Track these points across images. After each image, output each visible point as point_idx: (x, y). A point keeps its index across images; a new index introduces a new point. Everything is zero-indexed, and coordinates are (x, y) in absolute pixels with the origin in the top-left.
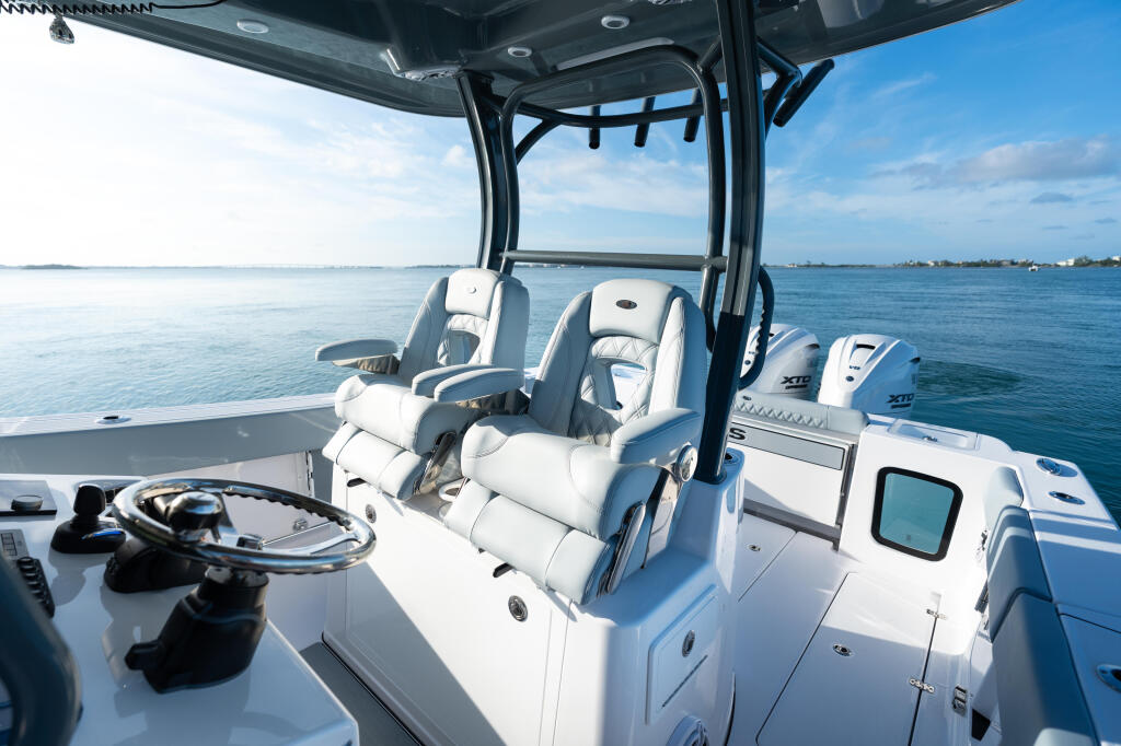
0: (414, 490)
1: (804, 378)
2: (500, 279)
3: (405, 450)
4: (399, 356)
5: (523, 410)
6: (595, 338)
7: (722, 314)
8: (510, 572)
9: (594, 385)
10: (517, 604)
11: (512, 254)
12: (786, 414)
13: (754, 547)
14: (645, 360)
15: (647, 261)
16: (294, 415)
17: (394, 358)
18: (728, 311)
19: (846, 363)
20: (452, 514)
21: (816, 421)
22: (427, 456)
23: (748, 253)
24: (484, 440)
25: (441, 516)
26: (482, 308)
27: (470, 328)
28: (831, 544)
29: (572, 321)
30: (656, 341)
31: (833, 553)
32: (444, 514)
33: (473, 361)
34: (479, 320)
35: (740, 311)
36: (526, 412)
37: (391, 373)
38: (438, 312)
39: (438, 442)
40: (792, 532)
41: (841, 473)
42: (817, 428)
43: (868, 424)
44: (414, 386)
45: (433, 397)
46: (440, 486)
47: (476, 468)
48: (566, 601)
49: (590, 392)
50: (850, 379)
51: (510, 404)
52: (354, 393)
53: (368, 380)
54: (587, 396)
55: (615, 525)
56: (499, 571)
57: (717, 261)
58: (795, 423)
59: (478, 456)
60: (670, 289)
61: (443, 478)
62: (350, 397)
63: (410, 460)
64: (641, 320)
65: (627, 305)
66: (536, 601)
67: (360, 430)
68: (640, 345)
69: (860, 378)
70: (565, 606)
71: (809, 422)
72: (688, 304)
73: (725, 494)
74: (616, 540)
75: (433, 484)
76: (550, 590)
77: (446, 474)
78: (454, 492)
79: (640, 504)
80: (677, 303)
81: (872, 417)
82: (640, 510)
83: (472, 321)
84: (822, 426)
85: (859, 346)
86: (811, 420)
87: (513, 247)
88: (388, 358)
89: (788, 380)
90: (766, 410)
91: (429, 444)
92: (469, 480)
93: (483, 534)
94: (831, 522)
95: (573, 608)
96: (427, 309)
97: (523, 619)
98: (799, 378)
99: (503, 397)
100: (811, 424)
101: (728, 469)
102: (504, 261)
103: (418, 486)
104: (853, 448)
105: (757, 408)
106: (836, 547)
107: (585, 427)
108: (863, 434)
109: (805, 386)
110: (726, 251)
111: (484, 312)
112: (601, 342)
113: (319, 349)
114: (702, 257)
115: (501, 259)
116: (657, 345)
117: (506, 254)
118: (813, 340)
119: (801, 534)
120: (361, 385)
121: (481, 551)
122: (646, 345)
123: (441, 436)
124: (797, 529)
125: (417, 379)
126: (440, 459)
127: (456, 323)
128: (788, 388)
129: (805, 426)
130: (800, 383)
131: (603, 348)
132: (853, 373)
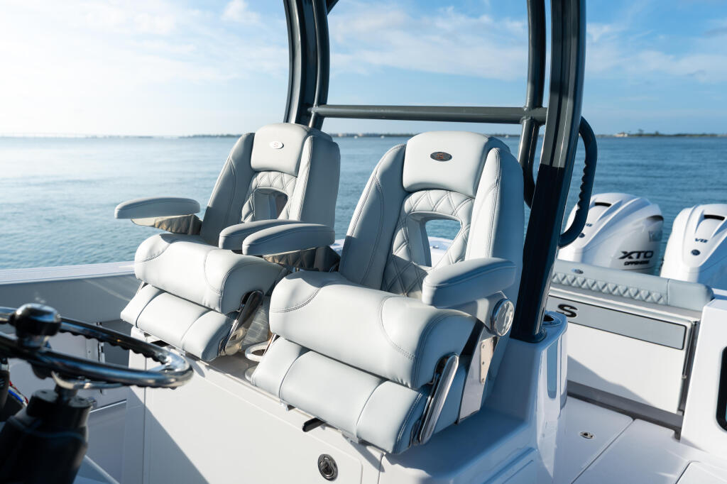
0: (219, 351)
1: (646, 253)
2: (309, 133)
3: (210, 310)
4: (201, 216)
5: (334, 267)
6: (409, 192)
7: (542, 166)
8: (319, 429)
9: (407, 240)
10: (327, 463)
11: (321, 110)
12: (621, 289)
13: (586, 434)
14: (460, 215)
15: (464, 114)
16: (90, 282)
17: (196, 218)
18: (548, 163)
19: (692, 235)
20: (258, 373)
21: (655, 296)
22: (233, 315)
23: (568, 104)
24: (294, 293)
25: (247, 378)
26: (289, 164)
27: (276, 186)
28: (673, 432)
29: (385, 175)
30: (471, 193)
31: (675, 442)
32: (250, 376)
33: (282, 217)
34: (286, 177)
35: (560, 162)
36: (337, 269)
37: (193, 234)
38: (243, 170)
39: (244, 301)
40: (628, 419)
41: (683, 353)
42: (655, 304)
43: (713, 298)
44: (221, 240)
45: (240, 252)
46: (245, 348)
47: (285, 322)
48: (377, 454)
49: (403, 249)
50: (696, 253)
51: (319, 262)
52: (156, 252)
53: (169, 239)
54: (400, 252)
55: (428, 374)
56: (309, 426)
57: (537, 113)
58: (631, 299)
59: (287, 309)
60: (486, 140)
61: (250, 339)
62: (151, 256)
63: (215, 320)
64: (456, 173)
65: (442, 157)
66: (347, 458)
67: (161, 291)
68: (455, 198)
69: (707, 252)
70: (377, 460)
71: (647, 297)
72: (504, 156)
73: (544, 354)
74: (429, 389)
75: (238, 347)
76: (362, 444)
77: (253, 335)
78: (261, 353)
79: (453, 353)
80: (493, 154)
81: (716, 291)
82: (453, 360)
83: (279, 179)
84: (661, 301)
85: (707, 217)
86: (649, 294)
87: (322, 101)
88: (189, 219)
89: (627, 255)
90: (600, 284)
91: (235, 304)
92: (278, 337)
93: (292, 390)
94: (673, 408)
95: (385, 461)
96: (231, 167)
97: (332, 479)
98: (639, 253)
99: (313, 255)
100: (649, 299)
101: (548, 330)
102: (313, 116)
103: (223, 346)
104: (696, 326)
105: (589, 282)
106: (678, 436)
107: (398, 284)
108: (705, 309)
109: (646, 262)
110: (546, 103)
111: (293, 169)
112: (414, 196)
113: (119, 207)
114: (521, 109)
115: (310, 115)
116: (472, 198)
117: (315, 109)
118: (655, 210)
119: (638, 421)
120: (164, 243)
121: (290, 407)
122: (460, 198)
123: (248, 294)
124: (634, 416)
125: (223, 234)
126: (246, 320)
127: (261, 181)
128: (627, 264)
129: (643, 302)
130: (641, 259)
131: (417, 203)
132: (699, 246)
